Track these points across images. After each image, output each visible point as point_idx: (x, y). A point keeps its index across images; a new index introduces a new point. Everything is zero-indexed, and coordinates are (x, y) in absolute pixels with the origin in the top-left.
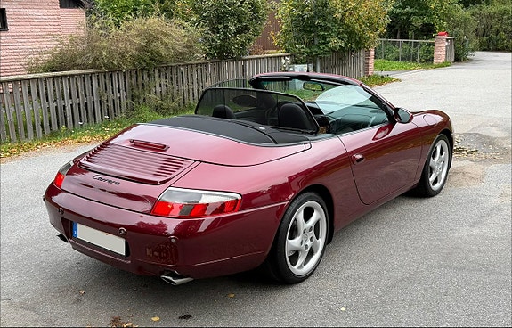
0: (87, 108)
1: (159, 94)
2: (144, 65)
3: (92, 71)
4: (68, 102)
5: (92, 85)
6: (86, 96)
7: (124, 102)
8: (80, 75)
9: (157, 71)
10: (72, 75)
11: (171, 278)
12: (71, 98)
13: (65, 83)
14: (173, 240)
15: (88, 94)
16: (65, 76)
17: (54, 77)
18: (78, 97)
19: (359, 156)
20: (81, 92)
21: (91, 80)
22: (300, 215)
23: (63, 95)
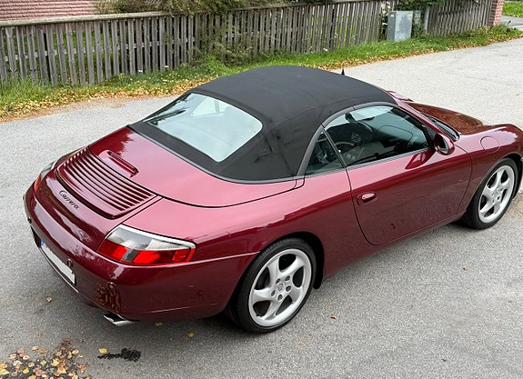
0: (151, 53)
1: (230, 41)
2: (215, 8)
3: (160, 13)
4: (131, 46)
5: (158, 29)
6: (151, 40)
7: (191, 48)
8: (147, 18)
9: (231, 16)
10: (138, 18)
11: (111, 320)
12: (135, 42)
13: (139, 25)
14: (111, 287)
15: (153, 39)
16: (131, 18)
17: (119, 19)
18: (143, 41)
19: (366, 196)
20: (147, 36)
21: (158, 23)
22: (273, 264)
23: (127, 37)
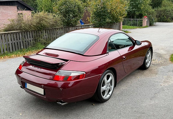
0: (18, 44)
1: (45, 38)
2: (39, 28)
3: (19, 31)
4: (10, 42)
5: (19, 36)
6: (17, 40)
7: (32, 41)
8: (15, 32)
9: (44, 31)
10: (12, 33)
11: (60, 103)
12: (11, 41)
14: (61, 90)
15: (18, 39)
16: (9, 33)
17: (5, 34)
18: (14, 40)
20: (15, 39)
21: (19, 34)
23: (8, 39)
